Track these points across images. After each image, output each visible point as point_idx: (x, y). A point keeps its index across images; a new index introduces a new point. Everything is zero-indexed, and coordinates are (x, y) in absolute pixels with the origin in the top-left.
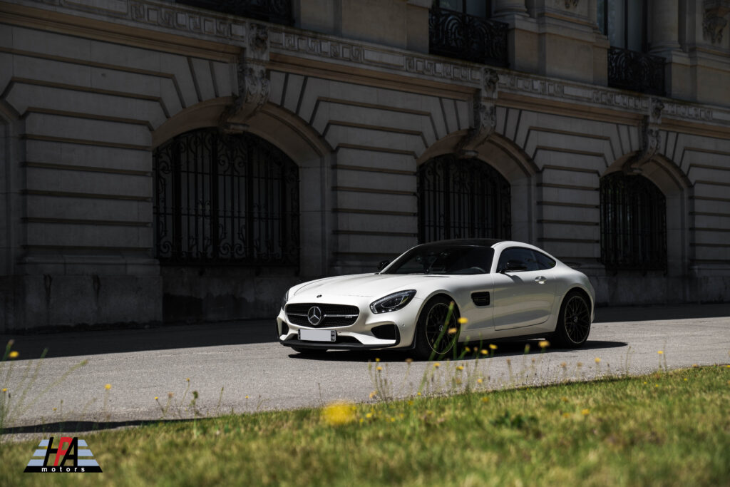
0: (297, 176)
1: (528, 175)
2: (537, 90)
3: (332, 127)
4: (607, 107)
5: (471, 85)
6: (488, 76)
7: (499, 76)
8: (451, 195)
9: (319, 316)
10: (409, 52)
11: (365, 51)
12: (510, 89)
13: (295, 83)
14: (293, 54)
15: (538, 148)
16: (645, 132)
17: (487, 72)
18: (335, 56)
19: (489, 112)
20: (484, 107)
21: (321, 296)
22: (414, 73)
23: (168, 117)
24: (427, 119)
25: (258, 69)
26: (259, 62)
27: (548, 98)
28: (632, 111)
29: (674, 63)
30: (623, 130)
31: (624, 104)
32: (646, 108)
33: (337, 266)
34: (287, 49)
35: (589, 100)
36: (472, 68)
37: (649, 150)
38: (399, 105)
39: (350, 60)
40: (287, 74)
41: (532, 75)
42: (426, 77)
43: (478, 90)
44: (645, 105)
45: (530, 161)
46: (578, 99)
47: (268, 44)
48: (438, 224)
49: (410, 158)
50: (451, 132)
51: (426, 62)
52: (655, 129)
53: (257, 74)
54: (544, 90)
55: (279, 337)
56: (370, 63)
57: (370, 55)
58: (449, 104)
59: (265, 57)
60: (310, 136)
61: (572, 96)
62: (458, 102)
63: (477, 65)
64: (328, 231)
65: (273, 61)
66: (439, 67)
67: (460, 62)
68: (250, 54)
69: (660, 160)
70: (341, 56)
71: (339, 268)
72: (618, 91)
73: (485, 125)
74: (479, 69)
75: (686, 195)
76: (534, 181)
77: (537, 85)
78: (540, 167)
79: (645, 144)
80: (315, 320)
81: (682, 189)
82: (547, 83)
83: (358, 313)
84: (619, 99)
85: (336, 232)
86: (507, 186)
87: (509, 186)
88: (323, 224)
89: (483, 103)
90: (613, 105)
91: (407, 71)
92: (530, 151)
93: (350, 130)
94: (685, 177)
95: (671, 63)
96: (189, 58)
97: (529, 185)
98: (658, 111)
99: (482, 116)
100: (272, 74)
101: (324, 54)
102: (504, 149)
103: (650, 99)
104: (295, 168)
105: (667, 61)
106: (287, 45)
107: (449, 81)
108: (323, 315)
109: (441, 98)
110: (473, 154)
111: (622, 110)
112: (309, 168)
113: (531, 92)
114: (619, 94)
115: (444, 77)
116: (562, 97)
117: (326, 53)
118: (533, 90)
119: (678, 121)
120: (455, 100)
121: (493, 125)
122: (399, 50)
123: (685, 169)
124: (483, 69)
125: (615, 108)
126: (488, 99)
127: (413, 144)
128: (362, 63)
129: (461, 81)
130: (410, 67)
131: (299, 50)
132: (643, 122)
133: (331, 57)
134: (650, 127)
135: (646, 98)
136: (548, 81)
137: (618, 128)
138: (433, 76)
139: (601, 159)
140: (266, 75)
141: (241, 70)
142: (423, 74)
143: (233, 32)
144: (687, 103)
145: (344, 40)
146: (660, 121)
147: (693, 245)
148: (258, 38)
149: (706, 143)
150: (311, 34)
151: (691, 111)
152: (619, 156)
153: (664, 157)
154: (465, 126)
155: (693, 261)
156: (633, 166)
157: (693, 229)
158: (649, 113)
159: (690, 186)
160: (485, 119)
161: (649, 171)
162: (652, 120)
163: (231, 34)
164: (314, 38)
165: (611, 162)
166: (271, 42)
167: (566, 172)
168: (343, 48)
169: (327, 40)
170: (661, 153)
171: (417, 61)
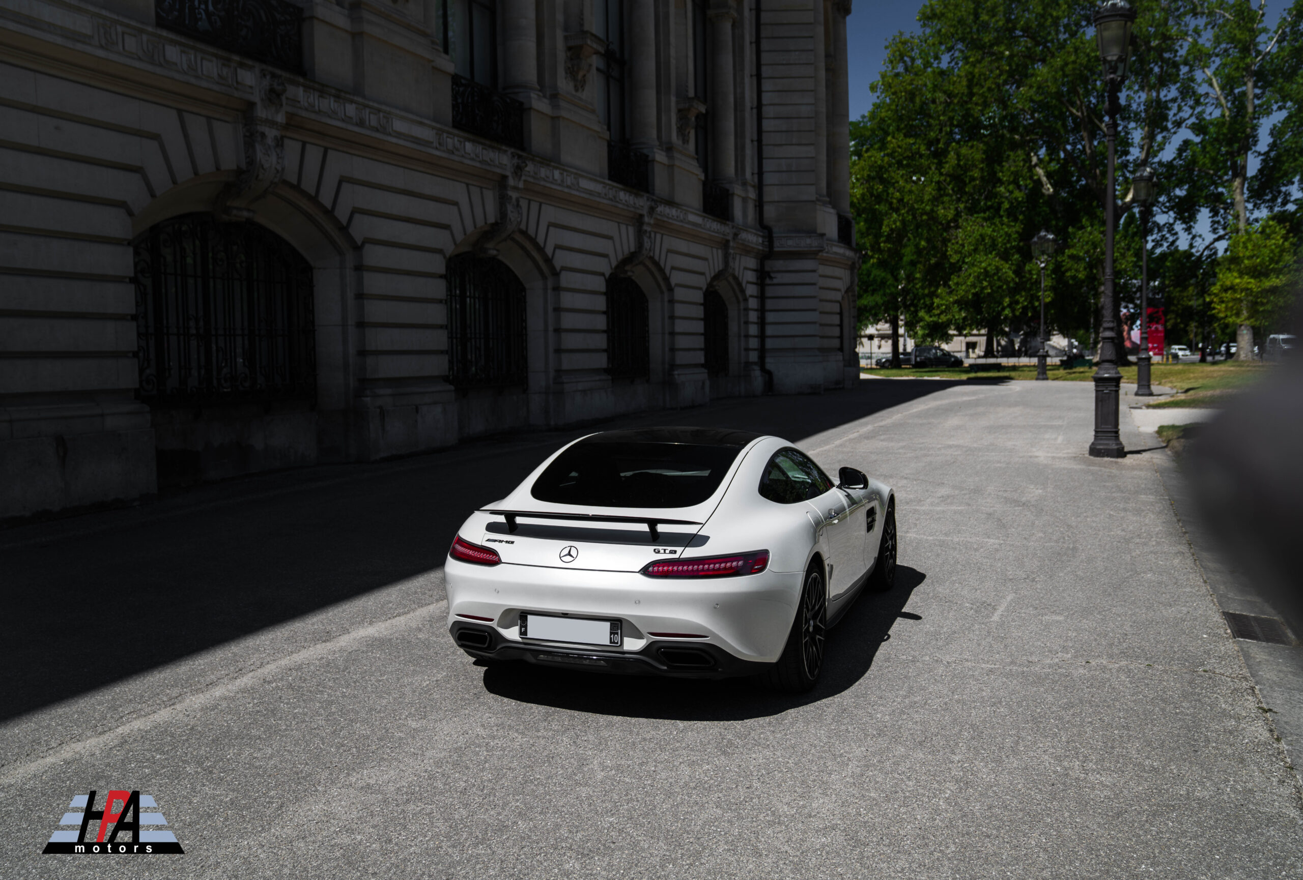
0: (311, 280)
1: (544, 277)
2: (556, 180)
3: (357, 216)
4: (613, 203)
5: (498, 171)
6: (515, 161)
7: (527, 162)
10: (438, 126)
11: (394, 120)
12: (534, 177)
13: (313, 155)
14: (313, 116)
15: (557, 248)
16: (640, 233)
17: (513, 156)
18: (361, 123)
19: (515, 204)
20: (511, 197)
22: (444, 151)
23: (153, 195)
24: (455, 209)
25: (271, 134)
26: (272, 124)
27: (566, 190)
28: (632, 209)
29: (657, 161)
30: (624, 229)
31: (626, 201)
32: (642, 207)
33: (367, 397)
34: (306, 109)
35: (599, 195)
36: (499, 150)
37: (642, 251)
38: (426, 191)
39: (377, 130)
40: (304, 144)
41: (553, 164)
42: (456, 158)
43: (504, 178)
44: (641, 204)
45: (549, 261)
46: (590, 192)
47: (284, 101)
48: (454, 335)
49: (438, 257)
50: (477, 225)
51: (456, 139)
52: (648, 229)
53: (270, 141)
54: (562, 181)
56: (399, 135)
57: (399, 126)
58: (475, 193)
59: (280, 118)
60: (330, 227)
61: (586, 189)
62: (484, 190)
63: (504, 148)
64: (352, 350)
65: (287, 126)
66: (469, 146)
67: (488, 142)
68: (261, 112)
69: (648, 263)
70: (367, 122)
71: (369, 399)
72: (621, 186)
73: (512, 219)
74: (506, 151)
75: (666, 299)
76: (550, 284)
77: (557, 174)
78: (558, 268)
79: (640, 245)
81: (662, 292)
82: (565, 174)
84: (622, 195)
85: (363, 353)
86: (521, 289)
87: (524, 289)
88: (345, 341)
89: (510, 193)
90: (617, 202)
91: (437, 148)
92: (549, 251)
93: (376, 220)
94: (667, 279)
95: (653, 161)
96: (180, 112)
97: (545, 289)
98: (652, 210)
99: (510, 208)
100: (286, 141)
101: (348, 120)
102: (523, 248)
103: (645, 198)
104: (307, 269)
105: (650, 158)
106: (306, 104)
107: (478, 165)
109: (467, 185)
110: (494, 253)
111: (625, 208)
112: (326, 269)
113: (552, 183)
114: (622, 190)
115: (472, 159)
116: (577, 190)
117: (351, 118)
119: (664, 221)
120: (481, 188)
121: (519, 220)
122: (427, 122)
123: (667, 270)
124: (509, 153)
125: (620, 206)
126: (515, 188)
127: (440, 239)
128: (390, 135)
129: (489, 165)
130: (440, 144)
131: (319, 112)
132: (639, 221)
133: (357, 125)
134: (645, 227)
135: (642, 196)
136: (566, 171)
137: (619, 226)
138: (463, 156)
139: (606, 260)
140: (279, 143)
141: (248, 134)
142: (453, 153)
143: (239, 79)
144: (670, 203)
145: (371, 103)
146: (652, 222)
147: (673, 350)
148: (272, 90)
149: (681, 245)
150: (333, 91)
151: (673, 212)
152: (620, 257)
153: (652, 258)
154: (491, 220)
155: (673, 366)
156: (627, 268)
157: (672, 334)
158: (645, 212)
159: (671, 289)
160: (512, 212)
161: (637, 274)
162: (646, 219)
163: (237, 83)
164: (337, 97)
165: (614, 264)
166: (287, 98)
167: (579, 275)
168: (370, 113)
169: (352, 102)
170: (652, 254)
171: (447, 137)
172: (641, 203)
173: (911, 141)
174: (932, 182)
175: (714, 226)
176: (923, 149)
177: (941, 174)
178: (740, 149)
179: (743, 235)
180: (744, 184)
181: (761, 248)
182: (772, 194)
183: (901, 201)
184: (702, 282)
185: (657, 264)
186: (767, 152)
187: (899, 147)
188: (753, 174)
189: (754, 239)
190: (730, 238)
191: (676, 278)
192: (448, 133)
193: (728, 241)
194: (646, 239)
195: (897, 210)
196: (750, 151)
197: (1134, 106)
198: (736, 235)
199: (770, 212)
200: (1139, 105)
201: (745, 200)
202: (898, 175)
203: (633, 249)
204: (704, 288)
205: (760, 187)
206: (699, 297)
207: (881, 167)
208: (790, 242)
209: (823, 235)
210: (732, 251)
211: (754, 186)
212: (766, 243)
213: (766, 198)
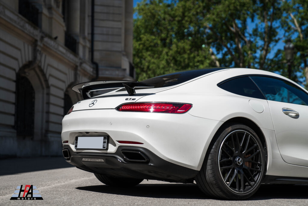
16: (35, 51)
28: (32, 35)
29: (43, 13)
30: (26, 47)
31: (29, 30)
35: (15, 22)
61: (8, 16)
69: (37, 70)
81: (43, 88)
84: (27, 26)
90: (24, 29)
94: (46, 81)
103: (39, 31)
111: (28, 33)
114: (27, 22)
119: (47, 47)
123: (47, 76)
132: (34, 44)
134: (38, 48)
137: (24, 44)
139: (17, 62)
144: (50, 37)
146: (42, 45)
147: (48, 122)
149: (55, 63)
151: (52, 43)
152: (24, 62)
153: (40, 67)
155: (47, 131)
156: (26, 70)
157: (48, 113)
158: (38, 38)
159: (48, 87)
161: (31, 75)
162: (39, 43)
165: (21, 65)
170: (40, 64)
172: (37, 34)
173: (153, 37)
174: (164, 59)
175: (71, 56)
176: (159, 42)
177: (168, 55)
178: (82, 19)
179: (84, 65)
180: (84, 38)
181: (92, 74)
182: (98, 46)
183: (148, 67)
184: (64, 86)
185: (42, 71)
186: (96, 23)
187: (148, 40)
188: (88, 34)
189: (89, 68)
190: (78, 64)
191: (52, 81)
193: (77, 66)
194: (38, 55)
195: (146, 72)
196: (88, 21)
197: (259, 30)
198: (81, 63)
199: (97, 56)
200: (261, 29)
201: (84, 47)
202: (147, 54)
203: (31, 59)
204: (65, 89)
205: (92, 41)
206: (61, 94)
207: (138, 50)
208: (107, 72)
209: (125, 70)
210: (78, 72)
211: (89, 40)
212: (95, 72)
213: (95, 48)
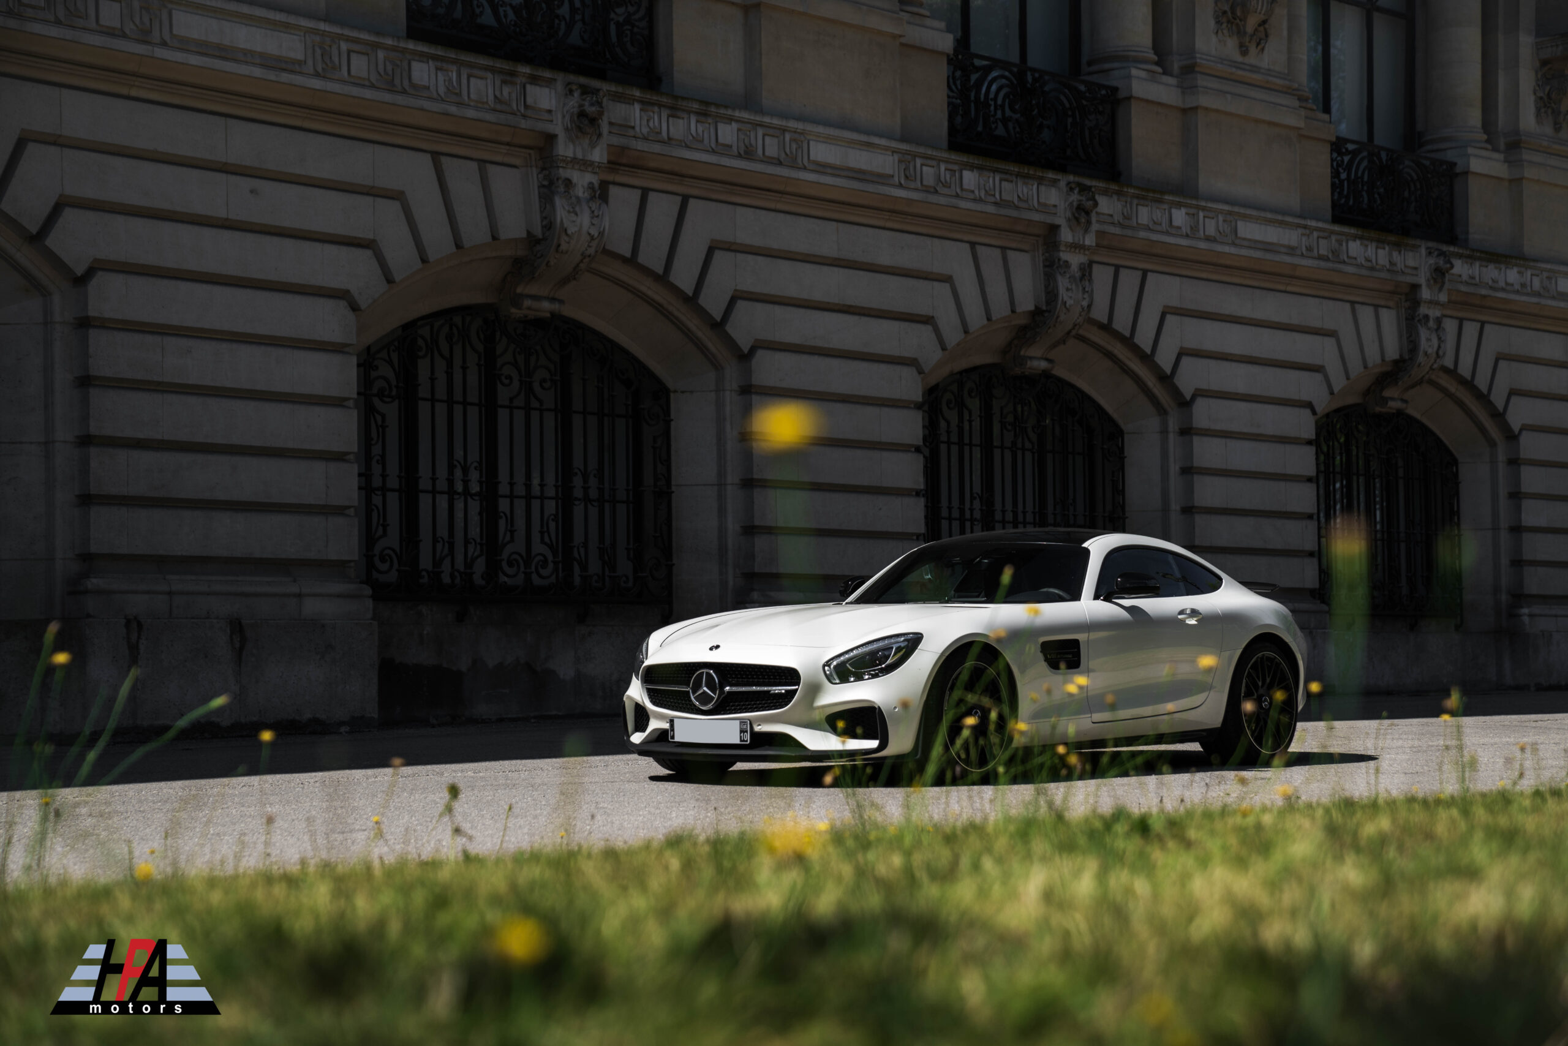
0: (667, 411)
1: (1162, 411)
2: (1179, 228)
3: (741, 304)
4: (1330, 265)
5: (1036, 217)
6: (1075, 197)
7: (1097, 197)
8: (997, 453)
9: (713, 689)
10: (904, 146)
11: (811, 143)
12: (1120, 225)
13: (662, 210)
14: (656, 148)
15: (1182, 353)
16: (1411, 322)
17: (1071, 189)
18: (748, 154)
19: (1078, 275)
20: (1067, 264)
21: (717, 647)
22: (916, 189)
23: (390, 281)
24: (945, 288)
25: (582, 180)
26: (585, 165)
27: (1202, 245)
29: (1476, 173)
30: (1366, 315)
31: (1368, 260)
32: (1416, 268)
33: (752, 602)
34: (645, 139)
35: (1291, 250)
36: (1041, 180)
37: (1421, 358)
38: (885, 260)
39: (780, 163)
40: (645, 192)
42: (942, 200)
43: (1054, 229)
44: (1411, 263)
45: (1166, 379)
46: (1268, 247)
47: (605, 129)
48: (968, 515)
49: (908, 373)
50: (995, 316)
51: (943, 167)
52: (1434, 313)
53: (580, 192)
54: (1194, 228)
55: (629, 737)
56: (822, 168)
57: (821, 152)
58: (990, 258)
59: (598, 155)
60: (693, 323)
61: (1256, 241)
62: (1011, 254)
63: (1051, 175)
64: (733, 526)
65: (613, 165)
66: (970, 178)
67: (1014, 168)
68: (564, 149)
69: (1445, 381)
70: (760, 152)
72: (1353, 231)
73: (1070, 302)
74: (1054, 183)
75: (1501, 457)
76: (1173, 424)
77: (1180, 217)
78: (1188, 394)
79: (1412, 346)
80: (705, 699)
81: (1490, 443)
82: (1201, 214)
83: (798, 684)
84: (1355, 248)
86: (1116, 433)
87: (1121, 433)
88: (722, 511)
89: (1065, 256)
90: (1344, 262)
91: (900, 186)
92: (1165, 359)
93: (778, 310)
94: (1499, 416)
95: (1466, 173)
96: (436, 156)
97: (1164, 432)
98: (1439, 275)
99: (1062, 283)
100: (613, 191)
101: (723, 149)
102: (1109, 355)
103: (1423, 251)
104: (662, 393)
105: (1458, 170)
106: (645, 130)
107: (991, 209)
108: (722, 687)
109: (973, 245)
110: (1043, 365)
111: (1364, 272)
112: (692, 392)
113: (1167, 233)
114: (1355, 238)
115: (980, 200)
116: (1234, 244)
117: (729, 146)
118: (1172, 229)
119: (1483, 297)
120: (1003, 249)
121: (1085, 303)
122: (883, 142)
123: (1498, 399)
124: (1062, 184)
125: (1350, 269)
126: (1076, 247)
127: (915, 342)
128: (805, 168)
129: (1017, 208)
130: (907, 177)
131: (669, 141)
132: (1408, 298)
133: (739, 156)
134: (1423, 310)
135: (1415, 248)
136: (1204, 209)
137: (1354, 312)
138: (957, 196)
139: (1318, 377)
140: (601, 193)
141: (546, 183)
142: (936, 192)
143: (529, 101)
144: (1508, 258)
145: (767, 120)
146: (1445, 298)
147: (1518, 563)
148: (582, 114)
150: (696, 106)
151: (1511, 275)
152: (1357, 370)
153: (1452, 373)
154: (1026, 304)
155: (1518, 597)
156: (1388, 393)
157: (1517, 529)
158: (1421, 279)
159: (1511, 437)
160: (1068, 290)
161: (1420, 405)
162: (1428, 293)
163: (526, 106)
164: (703, 115)
165: (1344, 385)
166: (611, 124)
167: (1243, 406)
168: (764, 135)
169: (730, 120)
170: (1448, 364)
171: (922, 165)
172: (1412, 261)
185: (1467, 383)
191: (1521, 413)
192: (925, 157)
203: (1393, 356)
